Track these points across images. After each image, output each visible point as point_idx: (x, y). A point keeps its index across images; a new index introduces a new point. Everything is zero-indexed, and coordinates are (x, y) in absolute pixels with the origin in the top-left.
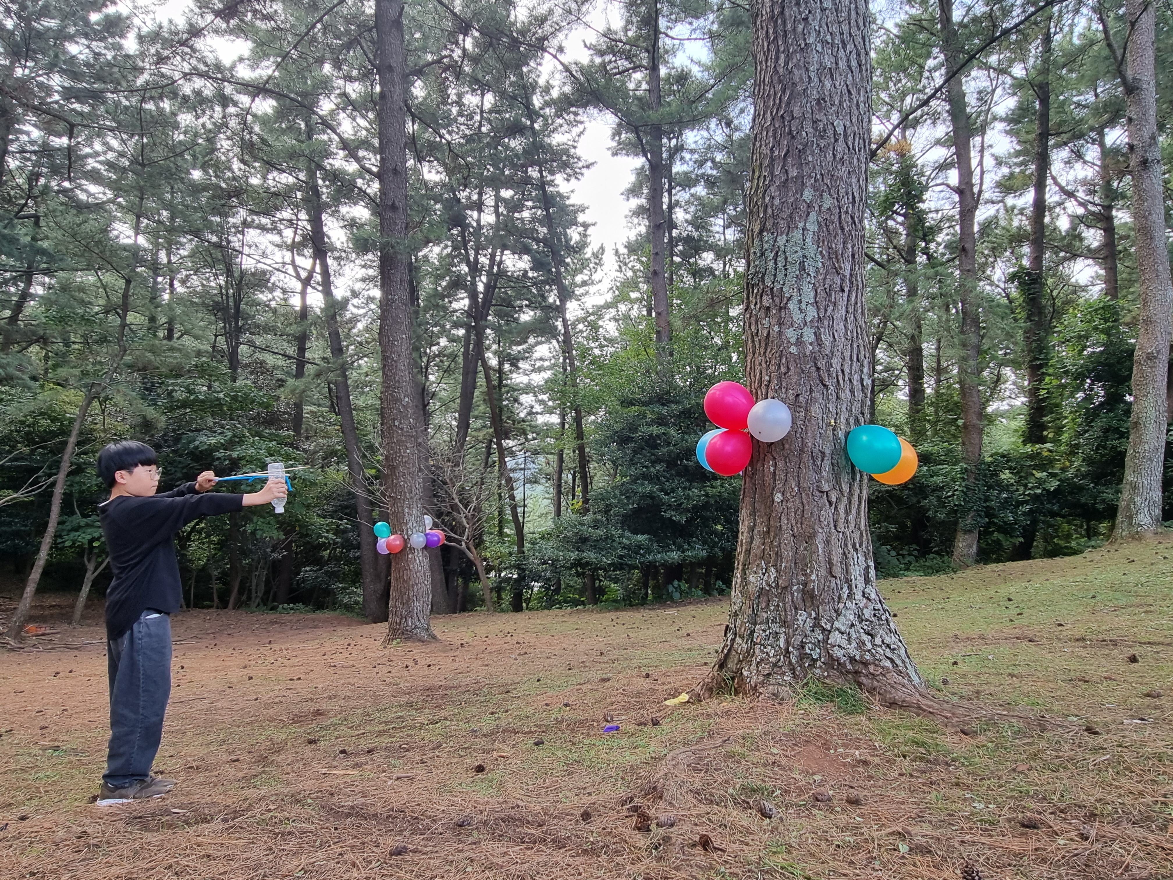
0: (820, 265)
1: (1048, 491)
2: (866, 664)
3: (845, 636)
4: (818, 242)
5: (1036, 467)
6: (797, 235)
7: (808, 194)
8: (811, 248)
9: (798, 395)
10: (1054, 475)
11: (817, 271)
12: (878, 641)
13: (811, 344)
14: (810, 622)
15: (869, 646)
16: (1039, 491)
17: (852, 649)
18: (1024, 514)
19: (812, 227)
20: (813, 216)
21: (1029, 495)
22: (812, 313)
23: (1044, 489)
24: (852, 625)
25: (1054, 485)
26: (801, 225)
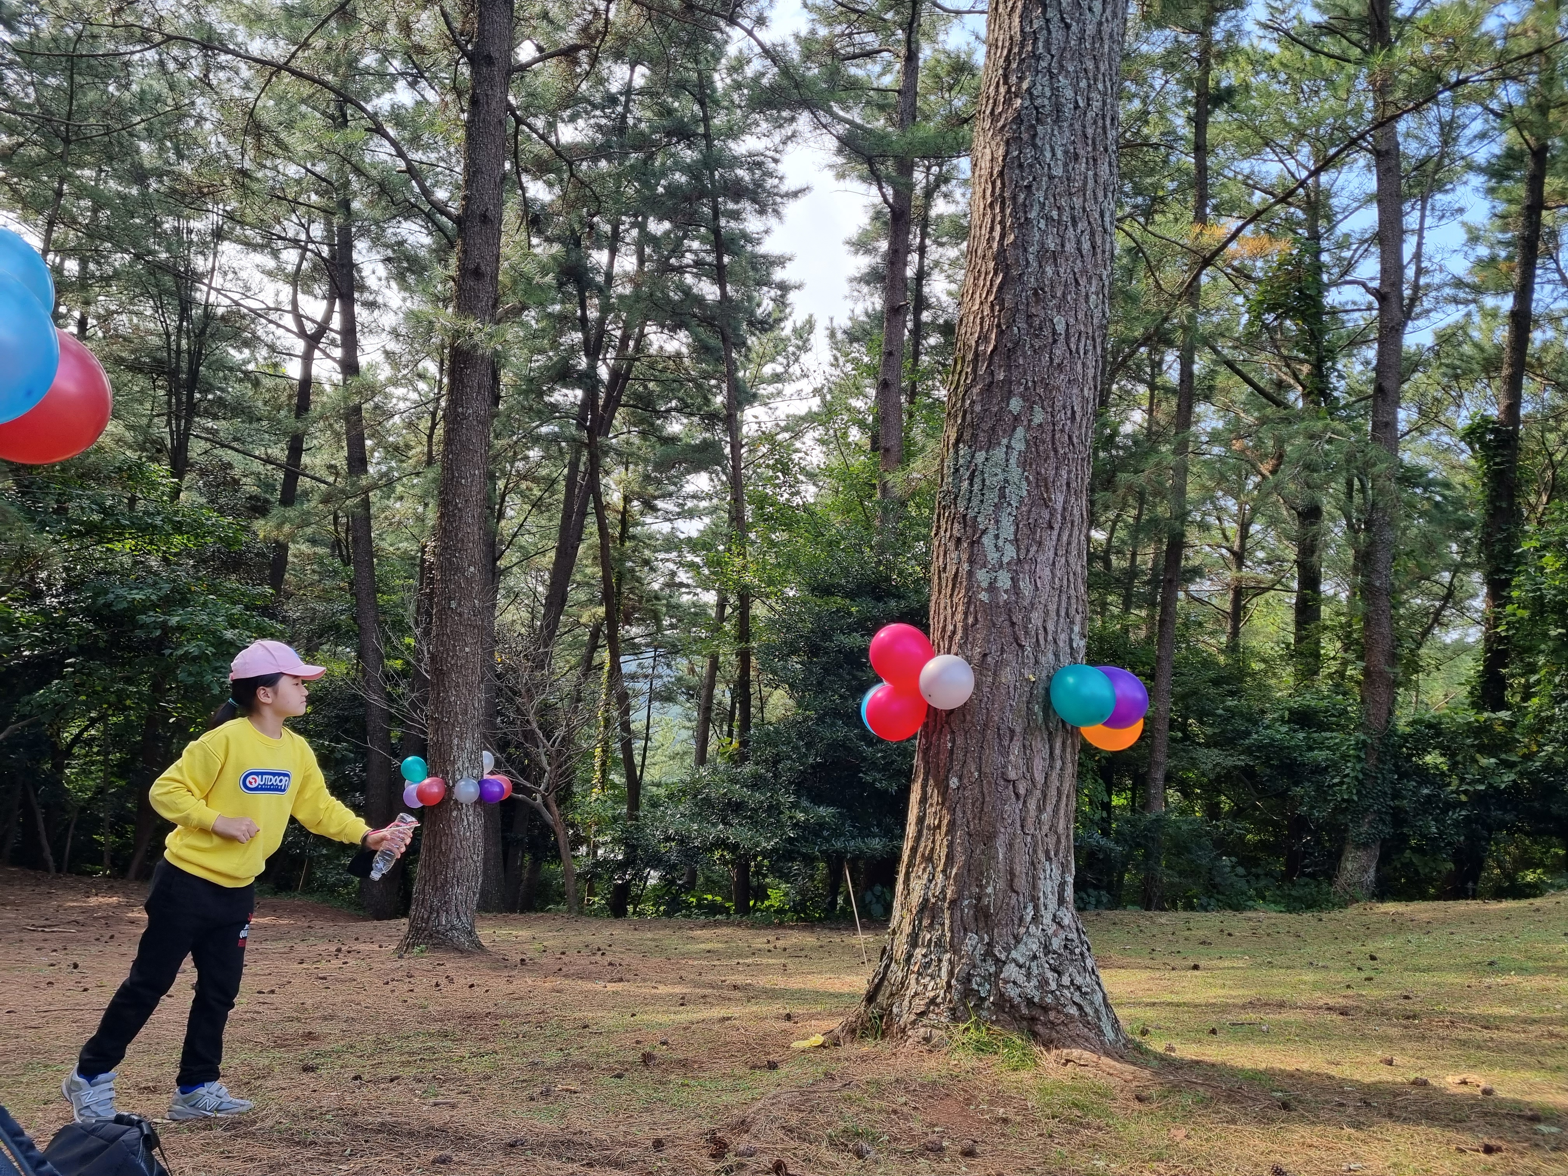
0: (1025, 493)
1: (1497, 789)
2: (1045, 1009)
3: (1023, 971)
4: (1024, 464)
5: (1482, 749)
6: (999, 453)
7: (1015, 405)
8: (1015, 473)
9: (985, 655)
10: (1510, 765)
11: (1021, 501)
12: (1066, 981)
13: (1006, 592)
14: (981, 949)
15: (1053, 986)
16: (1482, 787)
17: (1031, 988)
18: (1456, 824)
19: (1019, 445)
20: (1020, 432)
21: (1465, 792)
22: (1010, 552)
23: (1490, 785)
24: (1035, 957)
25: (1508, 778)
26: (1005, 441)
